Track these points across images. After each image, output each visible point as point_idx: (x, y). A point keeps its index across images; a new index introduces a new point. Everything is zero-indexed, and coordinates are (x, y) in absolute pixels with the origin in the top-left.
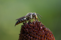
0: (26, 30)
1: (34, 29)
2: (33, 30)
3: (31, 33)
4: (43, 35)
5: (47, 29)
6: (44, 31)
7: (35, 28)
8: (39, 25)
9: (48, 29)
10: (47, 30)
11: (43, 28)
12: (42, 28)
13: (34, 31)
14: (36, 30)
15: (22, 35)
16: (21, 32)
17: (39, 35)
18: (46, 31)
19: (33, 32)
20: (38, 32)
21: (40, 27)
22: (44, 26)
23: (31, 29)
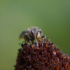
0: (27, 58)
1: (41, 56)
2: (39, 58)
3: (35, 64)
4: (58, 66)
5: (64, 56)
6: (58, 60)
7: (42, 54)
8: (50, 48)
9: (67, 55)
10: (65, 58)
11: (57, 54)
12: (55, 54)
13: (40, 60)
14: (45, 57)
15: (20, 68)
16: (17, 61)
17: (51, 67)
18: (62, 59)
19: (39, 62)
20: (49, 62)
21: (52, 51)
22: (58, 49)
23: (35, 56)
